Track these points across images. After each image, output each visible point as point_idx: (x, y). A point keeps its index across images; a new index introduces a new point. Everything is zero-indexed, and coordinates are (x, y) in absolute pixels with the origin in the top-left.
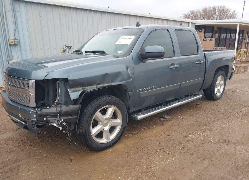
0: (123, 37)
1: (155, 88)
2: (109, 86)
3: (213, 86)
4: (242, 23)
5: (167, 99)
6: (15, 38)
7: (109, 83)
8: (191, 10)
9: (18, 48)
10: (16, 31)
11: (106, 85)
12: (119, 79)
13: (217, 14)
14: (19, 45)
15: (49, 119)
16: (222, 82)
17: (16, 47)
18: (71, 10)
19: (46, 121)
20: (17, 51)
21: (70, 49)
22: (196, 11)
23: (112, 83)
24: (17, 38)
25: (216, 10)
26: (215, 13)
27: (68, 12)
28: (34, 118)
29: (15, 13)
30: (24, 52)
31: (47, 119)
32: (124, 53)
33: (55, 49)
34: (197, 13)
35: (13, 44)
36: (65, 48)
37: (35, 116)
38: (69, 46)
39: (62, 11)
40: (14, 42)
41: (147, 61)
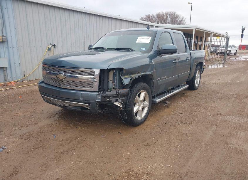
0: (141, 37)
1: (166, 78)
2: (144, 75)
3: (194, 78)
4: (197, 28)
5: (168, 88)
6: (3, 35)
7: (144, 72)
8: (147, 14)
9: (5, 45)
10: (4, 28)
11: (143, 74)
12: (150, 69)
13: (169, 19)
14: (6, 43)
15: (111, 99)
16: (199, 75)
17: (3, 44)
18: (55, 10)
19: (110, 101)
20: (4, 48)
21: (55, 47)
22: (151, 15)
23: (146, 72)
24: (5, 35)
25: (168, 16)
26: (168, 18)
27: (52, 11)
28: (99, 99)
29: (3, 9)
30: (11, 50)
31: (109, 99)
32: (147, 50)
33: (41, 47)
34: (152, 17)
35: (1, 41)
36: (50, 46)
37: (99, 98)
38: (54, 44)
39: (47, 10)
40: (2, 38)
41: (162, 56)
